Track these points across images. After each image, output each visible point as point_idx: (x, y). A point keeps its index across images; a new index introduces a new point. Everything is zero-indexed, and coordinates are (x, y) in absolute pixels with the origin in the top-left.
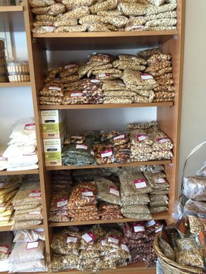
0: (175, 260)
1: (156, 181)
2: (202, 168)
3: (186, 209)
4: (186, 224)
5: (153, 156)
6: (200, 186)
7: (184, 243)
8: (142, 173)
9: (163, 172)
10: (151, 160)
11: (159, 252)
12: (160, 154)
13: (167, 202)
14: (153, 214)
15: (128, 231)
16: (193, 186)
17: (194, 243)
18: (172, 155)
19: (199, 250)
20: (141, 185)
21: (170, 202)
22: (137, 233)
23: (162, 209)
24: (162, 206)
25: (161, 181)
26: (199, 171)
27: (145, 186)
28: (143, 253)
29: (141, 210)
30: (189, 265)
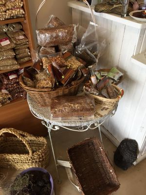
0: (35, 87)
1: (17, 38)
2: (48, 22)
3: (40, 55)
4: (41, 64)
5: (7, 14)
6: (47, 35)
7: (40, 76)
8: (6, 33)
9: (22, 30)
10: (8, 19)
11: (23, 85)
12: (13, 12)
13: (29, 54)
14: (20, 64)
15: (5, 80)
16: (42, 36)
17: (46, 74)
18: (23, 12)
19: (49, 78)
20: (6, 43)
21: (31, 52)
22: (11, 80)
23: (26, 59)
24: (26, 57)
25: (21, 37)
26: (47, 24)
27: (9, 43)
28: (19, 92)
29: (10, 62)
30: (43, 88)
